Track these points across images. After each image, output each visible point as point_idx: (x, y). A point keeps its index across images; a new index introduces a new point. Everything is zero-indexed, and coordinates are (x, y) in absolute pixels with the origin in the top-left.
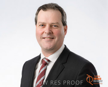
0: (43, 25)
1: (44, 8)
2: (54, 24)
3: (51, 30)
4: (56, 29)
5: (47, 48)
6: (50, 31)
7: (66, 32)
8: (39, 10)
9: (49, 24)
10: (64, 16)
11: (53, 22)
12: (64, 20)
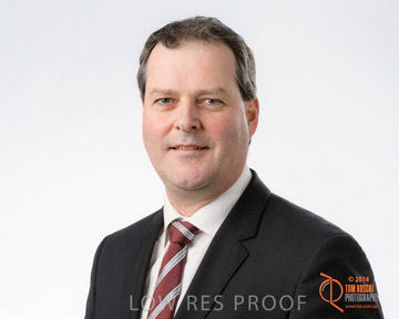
0: (166, 100)
1: (170, 35)
2: (208, 93)
3: (197, 116)
4: (218, 115)
5: (185, 182)
6: (195, 120)
7: (256, 124)
8: (151, 44)
9: (191, 96)
10: (243, 63)
11: (204, 87)
12: (247, 79)
